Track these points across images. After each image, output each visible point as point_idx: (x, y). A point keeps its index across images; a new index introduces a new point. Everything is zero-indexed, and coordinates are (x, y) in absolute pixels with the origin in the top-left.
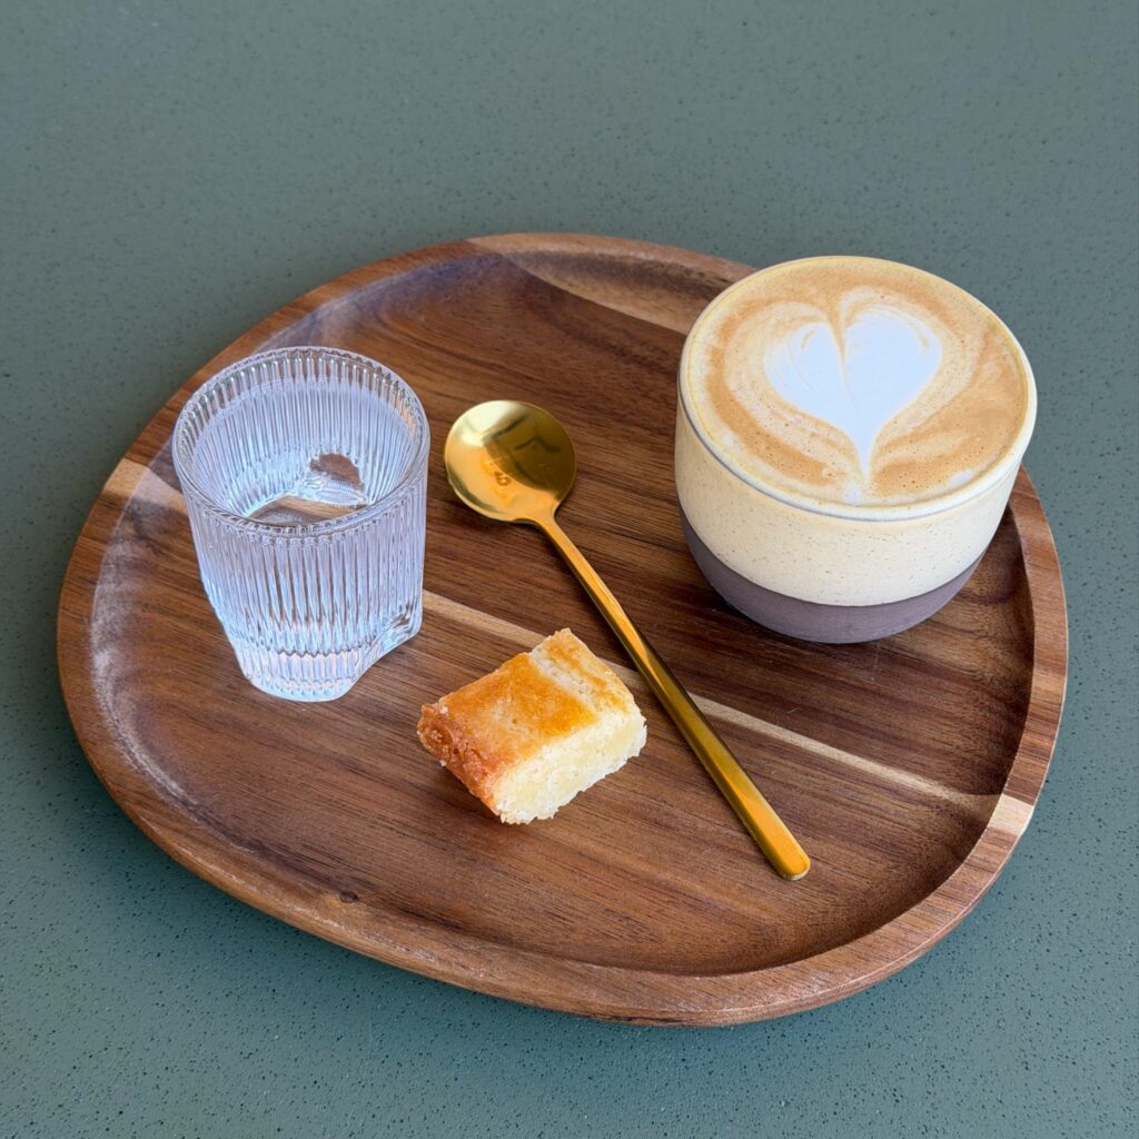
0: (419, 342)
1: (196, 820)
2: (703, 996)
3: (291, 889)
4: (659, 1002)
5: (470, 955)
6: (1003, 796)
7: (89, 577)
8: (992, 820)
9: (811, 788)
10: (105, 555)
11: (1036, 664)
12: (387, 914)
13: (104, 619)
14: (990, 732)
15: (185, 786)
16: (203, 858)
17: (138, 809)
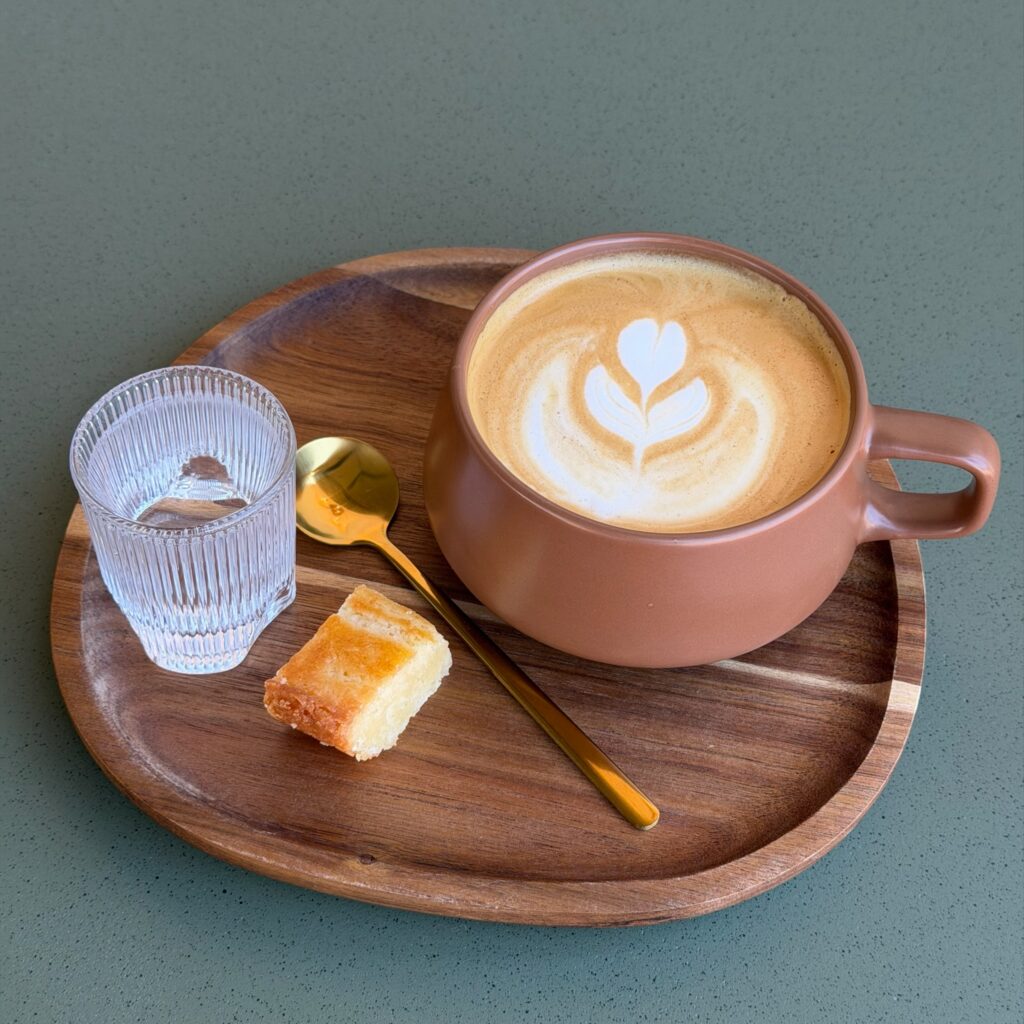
0: (310, 363)
1: (219, 814)
2: (686, 893)
3: (316, 861)
4: (652, 904)
5: (483, 892)
6: (894, 683)
7: (72, 614)
8: (889, 704)
9: (732, 700)
10: (82, 593)
11: (896, 566)
12: (404, 869)
13: (94, 651)
14: (870, 629)
15: (200, 785)
16: (233, 846)
17: (165, 813)
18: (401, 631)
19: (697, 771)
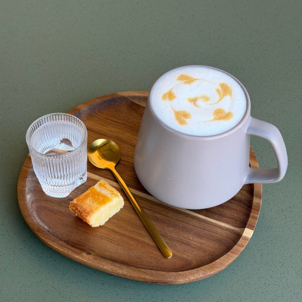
0: (105, 118)
1: (51, 235)
2: (174, 277)
3: (74, 252)
4: (163, 279)
5: (118, 268)
6: (246, 229)
7: (25, 176)
8: (243, 234)
9: (200, 227)
10: (29, 171)
11: (254, 196)
12: (98, 258)
13: (29, 187)
14: (243, 213)
15: (49, 227)
16: (53, 244)
17: (37, 233)
18: (110, 194)
19: (186, 245)
